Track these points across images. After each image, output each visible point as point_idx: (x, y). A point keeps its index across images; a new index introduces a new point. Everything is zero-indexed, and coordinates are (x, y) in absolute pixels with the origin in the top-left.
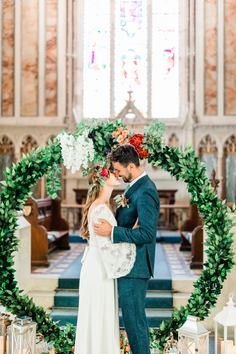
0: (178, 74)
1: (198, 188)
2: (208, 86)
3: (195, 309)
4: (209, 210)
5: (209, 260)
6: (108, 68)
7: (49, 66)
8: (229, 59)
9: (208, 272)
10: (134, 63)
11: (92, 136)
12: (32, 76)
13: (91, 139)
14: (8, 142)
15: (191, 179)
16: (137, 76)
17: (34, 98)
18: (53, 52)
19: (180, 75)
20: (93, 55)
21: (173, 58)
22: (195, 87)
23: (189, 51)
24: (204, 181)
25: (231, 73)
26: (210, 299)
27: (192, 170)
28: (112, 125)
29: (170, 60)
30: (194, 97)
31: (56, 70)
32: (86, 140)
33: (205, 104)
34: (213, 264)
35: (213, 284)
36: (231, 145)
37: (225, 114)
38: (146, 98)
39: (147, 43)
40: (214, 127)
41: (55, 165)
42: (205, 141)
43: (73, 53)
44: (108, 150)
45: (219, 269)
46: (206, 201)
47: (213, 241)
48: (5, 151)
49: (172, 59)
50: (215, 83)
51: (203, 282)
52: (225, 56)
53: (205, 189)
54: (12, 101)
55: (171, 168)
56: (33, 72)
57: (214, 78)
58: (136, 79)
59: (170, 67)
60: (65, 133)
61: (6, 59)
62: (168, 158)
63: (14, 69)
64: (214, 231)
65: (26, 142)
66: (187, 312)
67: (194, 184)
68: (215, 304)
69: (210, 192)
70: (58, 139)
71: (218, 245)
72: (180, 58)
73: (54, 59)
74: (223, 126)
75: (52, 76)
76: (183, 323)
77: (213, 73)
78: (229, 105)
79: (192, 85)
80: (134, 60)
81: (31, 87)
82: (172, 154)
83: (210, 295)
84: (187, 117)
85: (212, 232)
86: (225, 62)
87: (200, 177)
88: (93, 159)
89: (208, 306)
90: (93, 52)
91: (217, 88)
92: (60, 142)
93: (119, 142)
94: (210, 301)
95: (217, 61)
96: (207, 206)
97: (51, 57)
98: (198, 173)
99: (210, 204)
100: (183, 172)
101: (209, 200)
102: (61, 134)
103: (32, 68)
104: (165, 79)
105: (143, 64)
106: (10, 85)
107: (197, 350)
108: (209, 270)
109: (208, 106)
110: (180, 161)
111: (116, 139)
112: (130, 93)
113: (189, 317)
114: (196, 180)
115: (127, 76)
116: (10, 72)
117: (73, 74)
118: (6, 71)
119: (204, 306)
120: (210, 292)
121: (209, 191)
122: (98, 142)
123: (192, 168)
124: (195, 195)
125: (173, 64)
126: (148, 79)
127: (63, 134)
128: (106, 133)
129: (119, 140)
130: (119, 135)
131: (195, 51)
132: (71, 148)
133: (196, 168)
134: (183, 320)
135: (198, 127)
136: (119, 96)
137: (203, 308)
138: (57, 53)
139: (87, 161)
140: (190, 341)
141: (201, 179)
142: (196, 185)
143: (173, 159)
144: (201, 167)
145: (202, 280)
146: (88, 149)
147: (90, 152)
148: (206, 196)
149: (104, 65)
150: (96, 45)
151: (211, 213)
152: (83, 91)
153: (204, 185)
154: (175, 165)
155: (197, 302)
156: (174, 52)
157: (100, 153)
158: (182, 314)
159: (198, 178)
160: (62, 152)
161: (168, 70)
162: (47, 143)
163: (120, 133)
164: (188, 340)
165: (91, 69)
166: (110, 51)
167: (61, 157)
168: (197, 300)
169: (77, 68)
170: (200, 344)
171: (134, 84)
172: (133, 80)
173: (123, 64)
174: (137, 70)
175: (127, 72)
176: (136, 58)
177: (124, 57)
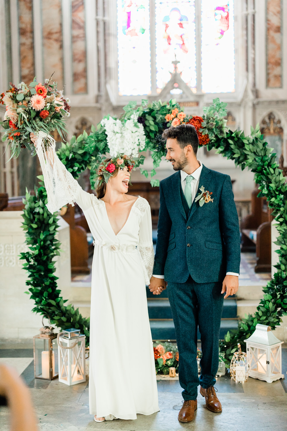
0: (234, 38)
1: (268, 178)
2: (271, 52)
3: (264, 318)
4: (280, 204)
5: (281, 261)
6: (147, 33)
7: (76, 32)
9: (280, 275)
10: (178, 26)
11: (142, 120)
12: (56, 46)
13: (142, 124)
15: (259, 168)
17: (58, 74)
18: (80, 15)
19: (236, 39)
20: (129, 17)
21: (227, 18)
22: (254, 54)
23: (247, 9)
24: (274, 169)
26: (283, 305)
27: (260, 158)
28: (165, 106)
29: (223, 20)
30: (254, 66)
31: (84, 37)
32: (136, 126)
33: (268, 74)
34: (285, 265)
35: (286, 289)
38: (195, 69)
40: (278, 102)
41: (100, 155)
42: (267, 120)
43: (104, 16)
46: (277, 193)
49: (225, 20)
50: (280, 47)
51: (274, 286)
53: (275, 179)
54: (32, 77)
55: (236, 156)
56: (56, 40)
57: (278, 41)
58: (181, 45)
59: (224, 29)
60: (110, 118)
61: (23, 26)
62: (232, 144)
63: (33, 38)
66: (255, 320)
67: (263, 174)
69: (281, 183)
70: (103, 125)
72: (236, 18)
73: (82, 24)
75: (80, 45)
76: (251, 333)
77: (277, 36)
79: (250, 51)
80: (179, 22)
81: (55, 59)
82: (236, 139)
83: (282, 301)
84: (246, 91)
87: (269, 165)
88: (144, 147)
89: (280, 313)
90: (129, 13)
91: (281, 55)
92: (105, 128)
94: (282, 308)
95: (281, 20)
96: (278, 199)
97: (78, 20)
98: (267, 160)
99: (282, 196)
100: (250, 160)
101: (281, 192)
102: (106, 119)
103: (55, 36)
104: (217, 44)
105: (190, 28)
106: (30, 58)
107: (268, 363)
108: (281, 273)
109: (271, 76)
110: (247, 147)
111: (171, 123)
112: (175, 63)
113: (259, 326)
114: (265, 169)
115: (171, 43)
116: (28, 42)
117: (105, 41)
118: (24, 40)
119: (275, 314)
120: (283, 297)
121: (280, 181)
122: (149, 127)
123: (260, 154)
124: (264, 186)
125: (227, 26)
126: (196, 45)
127: (108, 119)
128: (158, 116)
129: (174, 125)
130: (175, 118)
131: (254, 8)
132: (118, 135)
133: (265, 155)
134: (251, 330)
135: (258, 103)
136: (161, 68)
137: (274, 316)
138: (85, 16)
139: (137, 149)
140: (260, 353)
141: (271, 167)
142: (266, 174)
143: (238, 145)
144: (270, 153)
145: (273, 285)
146: (138, 136)
147: (140, 139)
148: (277, 188)
149: (143, 29)
150: (132, 5)
151: (283, 207)
152: (118, 62)
153: (274, 175)
154: (241, 152)
155: (267, 309)
156: (229, 10)
157: (152, 140)
158: (250, 323)
159: (268, 167)
160: (107, 140)
161: (221, 33)
162: (77, 128)
163: (175, 115)
164: (258, 351)
165: (127, 35)
166: (149, 11)
167: (107, 146)
168: (268, 307)
169: (109, 35)
170: (272, 355)
171: (179, 51)
172: (178, 47)
173: (166, 27)
174: (183, 34)
175: (170, 36)
176: (181, 20)
177: (167, 18)
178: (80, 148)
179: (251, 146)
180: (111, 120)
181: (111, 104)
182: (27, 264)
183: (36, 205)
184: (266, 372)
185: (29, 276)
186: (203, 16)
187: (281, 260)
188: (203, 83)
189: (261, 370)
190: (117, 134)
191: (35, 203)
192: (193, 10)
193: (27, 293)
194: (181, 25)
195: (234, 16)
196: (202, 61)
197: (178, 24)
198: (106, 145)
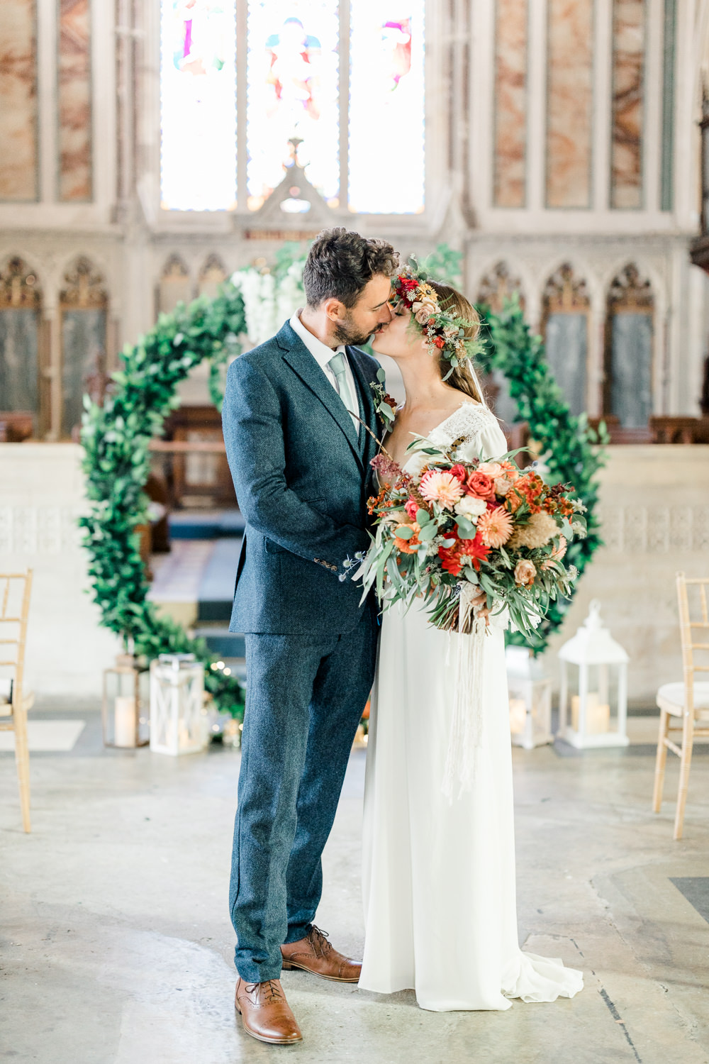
0: (422, 92)
1: (531, 390)
2: (503, 128)
4: (551, 436)
6: (230, 71)
7: (69, 61)
8: (558, 55)
10: (301, 57)
12: (21, 89)
15: (517, 371)
17: (25, 152)
18: (79, 21)
19: (427, 96)
20: (188, 33)
21: (408, 46)
22: (467, 131)
23: (453, 30)
24: (543, 373)
25: (565, 94)
27: (519, 352)
29: (401, 51)
30: (466, 157)
31: (88, 73)
33: (496, 176)
36: (560, 290)
37: (546, 204)
38: (335, 156)
39: (337, 4)
40: (517, 239)
42: (492, 277)
43: (133, 24)
46: (547, 416)
49: (405, 50)
50: (522, 120)
52: (549, 48)
53: (544, 391)
56: (23, 76)
57: (519, 106)
59: (400, 71)
65: (6, 274)
67: (523, 381)
69: (554, 398)
70: (237, 285)
72: (427, 48)
73: (81, 43)
74: (541, 237)
75: (77, 91)
77: (516, 94)
78: (559, 182)
79: (459, 124)
80: (303, 49)
81: (18, 120)
84: (448, 213)
86: (550, 65)
87: (535, 366)
90: (189, 23)
91: (526, 135)
92: (242, 291)
95: (527, 59)
96: (549, 426)
97: (73, 34)
98: (530, 358)
99: (555, 422)
100: (501, 357)
101: (553, 415)
103: (20, 67)
104: (386, 104)
105: (326, 61)
107: (528, 712)
109: (504, 184)
112: (296, 142)
114: (528, 374)
115: (282, 95)
117: (134, 85)
121: (551, 395)
123: (518, 347)
125: (408, 64)
126: (338, 103)
131: (468, 31)
132: (268, 304)
133: (527, 348)
135: (474, 240)
136: (261, 151)
138: (90, 26)
141: (537, 370)
142: (528, 383)
148: (547, 406)
149: (220, 61)
150: (195, 5)
151: (557, 440)
152: (161, 134)
153: (542, 384)
156: (412, 29)
159: (532, 369)
160: (245, 312)
161: (394, 79)
162: (67, 279)
165: (183, 72)
166: (236, 21)
167: (244, 322)
169: (144, 69)
171: (303, 116)
172: (300, 106)
173: (272, 59)
174: (311, 77)
175: (281, 82)
176: (307, 45)
177: (274, 40)
178: (195, 324)
179: (504, 332)
181: (146, 229)
182: (89, 538)
185: (93, 561)
186: (354, 40)
188: (350, 190)
190: (265, 301)
191: (108, 424)
192: (335, 24)
193: (87, 592)
194: (306, 56)
195: (423, 44)
197: (300, 54)
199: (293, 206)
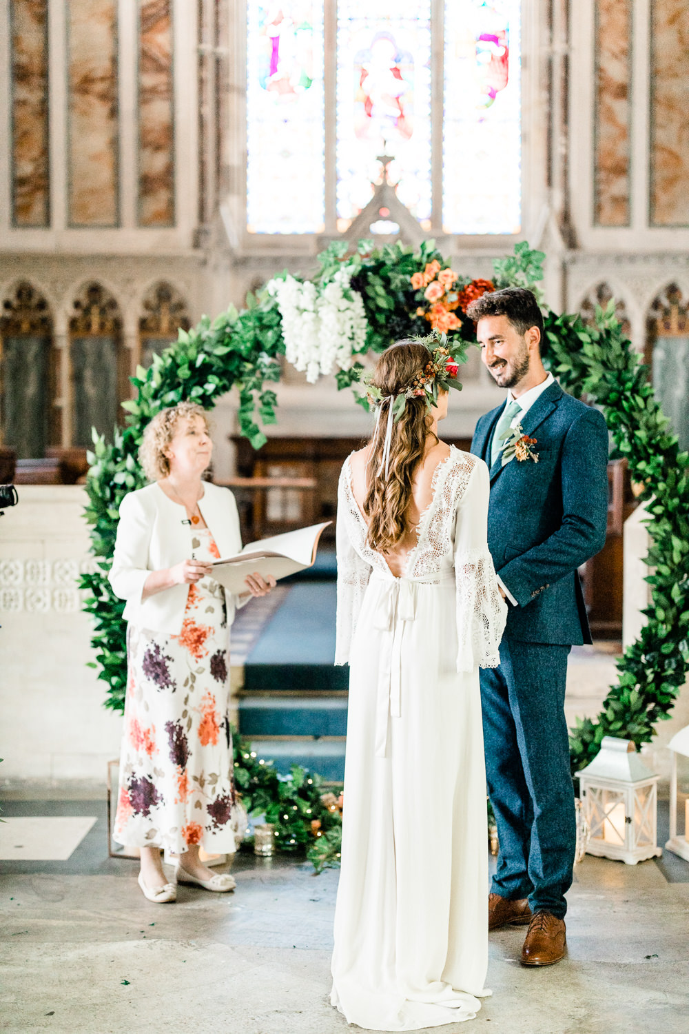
0: (519, 107)
1: (632, 419)
2: (604, 144)
3: (619, 725)
4: (657, 475)
5: (657, 602)
6: (318, 89)
7: (150, 80)
8: (663, 64)
9: (654, 631)
10: (391, 73)
11: (359, 283)
12: (100, 110)
13: (359, 294)
14: (34, 301)
15: (613, 396)
16: (401, 110)
17: (105, 175)
18: (160, 39)
19: (525, 110)
20: (275, 50)
21: (504, 59)
22: (567, 146)
23: (551, 40)
24: (645, 399)
25: (670, 105)
26: (660, 698)
27: (615, 373)
28: (410, 255)
29: (497, 64)
30: (566, 173)
31: (169, 92)
32: (346, 296)
33: (597, 193)
34: (665, 609)
35: (667, 662)
36: (667, 313)
37: (651, 222)
38: (428, 175)
39: (429, 16)
40: (621, 258)
41: (265, 359)
42: (594, 300)
43: (217, 43)
44: (401, 321)
45: (680, 623)
46: (651, 451)
47: (667, 554)
48: (25, 327)
49: (501, 63)
50: (625, 133)
51: (640, 656)
52: (653, 57)
53: (647, 421)
54: (41, 183)
55: (563, 368)
56: (104, 97)
57: (622, 118)
58: (398, 118)
59: (496, 86)
60: (289, 277)
61: (24, 59)
62: (554, 343)
63: (46, 89)
64: (668, 527)
65: (85, 302)
66: (599, 731)
67: (621, 409)
68: (670, 711)
69: (660, 429)
70: (272, 293)
71: (679, 563)
72: (524, 62)
73: (164, 61)
74: (646, 257)
75: (158, 111)
76: (590, 759)
77: (619, 106)
78: (663, 198)
79: (558, 138)
80: (394, 65)
81: (97, 142)
82: (564, 331)
83: (658, 687)
84: (546, 231)
85: (665, 531)
86: (654, 74)
87: (635, 391)
88: (362, 344)
89: (652, 716)
90: (275, 40)
91: (629, 149)
92: (278, 300)
93: (433, 300)
94: (658, 704)
95: (630, 69)
96: (653, 464)
97: (155, 52)
98: (630, 380)
99: (661, 459)
100: (594, 379)
101: (658, 450)
102: (280, 280)
103: (99, 87)
104: (481, 121)
105: (419, 79)
106: (37, 135)
107: (628, 820)
108: (656, 627)
109: (605, 199)
110: (588, 349)
111: (423, 293)
112: (386, 160)
113: (607, 742)
114: (627, 399)
115: (372, 113)
116: (34, 97)
117: (218, 104)
118: (23, 93)
119: (641, 716)
120: (659, 679)
121: (656, 426)
122: (373, 299)
123: (615, 366)
124: (624, 437)
125: (506, 78)
126: (431, 120)
127: (284, 280)
128: (395, 278)
129: (431, 297)
130: (431, 282)
131: (567, 41)
132: (308, 316)
133: (626, 368)
134: (589, 752)
135: (574, 261)
136: (349, 171)
137: (639, 721)
138: (172, 43)
139: (348, 349)
140: (608, 801)
141: (638, 394)
142: (627, 409)
143: (567, 345)
144: (637, 365)
145: (639, 652)
146: (351, 319)
147: (355, 326)
148: (650, 439)
149: (308, 79)
150: (283, 21)
151: (664, 481)
152: (248, 154)
153: (645, 412)
154: (573, 360)
155: (625, 706)
156: (508, 42)
157: (379, 329)
158: (587, 737)
159: (632, 394)
160: (282, 326)
161: (489, 95)
162: (147, 306)
163: (433, 275)
164: (604, 796)
165: (269, 90)
166: (324, 37)
167: (281, 339)
168: (627, 700)
169: (228, 88)
170: (636, 805)
171: (393, 134)
172: (390, 123)
173: (362, 75)
174: (402, 94)
175: (372, 98)
176: (398, 60)
177: (363, 55)
178: (221, 342)
179: (596, 348)
180: (291, 283)
181: (229, 252)
182: (93, 601)
183: (119, 468)
184: (623, 841)
185: (98, 629)
186: (448, 54)
187: (656, 598)
188: (444, 211)
189: (612, 837)
190: (305, 313)
191: (116, 463)
192: (426, 37)
193: (91, 665)
194: (397, 72)
195: (520, 57)
196: (445, 158)
197: (391, 69)
198: (280, 337)
199: (383, 228)
